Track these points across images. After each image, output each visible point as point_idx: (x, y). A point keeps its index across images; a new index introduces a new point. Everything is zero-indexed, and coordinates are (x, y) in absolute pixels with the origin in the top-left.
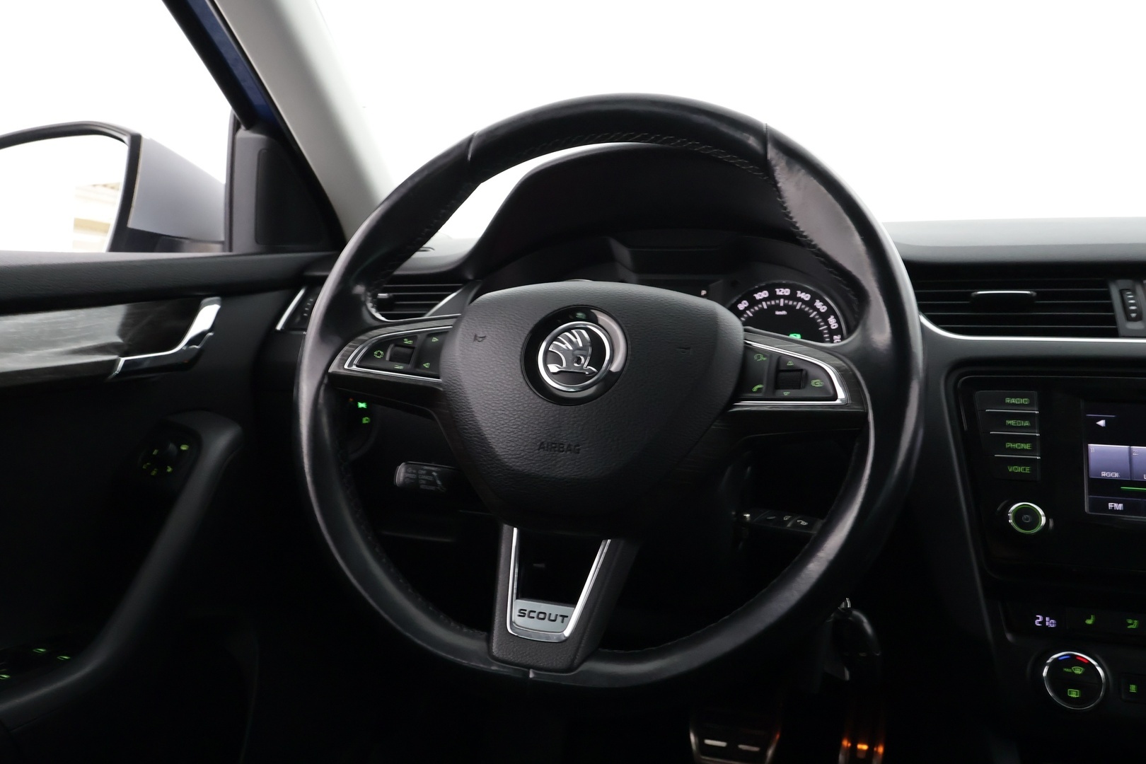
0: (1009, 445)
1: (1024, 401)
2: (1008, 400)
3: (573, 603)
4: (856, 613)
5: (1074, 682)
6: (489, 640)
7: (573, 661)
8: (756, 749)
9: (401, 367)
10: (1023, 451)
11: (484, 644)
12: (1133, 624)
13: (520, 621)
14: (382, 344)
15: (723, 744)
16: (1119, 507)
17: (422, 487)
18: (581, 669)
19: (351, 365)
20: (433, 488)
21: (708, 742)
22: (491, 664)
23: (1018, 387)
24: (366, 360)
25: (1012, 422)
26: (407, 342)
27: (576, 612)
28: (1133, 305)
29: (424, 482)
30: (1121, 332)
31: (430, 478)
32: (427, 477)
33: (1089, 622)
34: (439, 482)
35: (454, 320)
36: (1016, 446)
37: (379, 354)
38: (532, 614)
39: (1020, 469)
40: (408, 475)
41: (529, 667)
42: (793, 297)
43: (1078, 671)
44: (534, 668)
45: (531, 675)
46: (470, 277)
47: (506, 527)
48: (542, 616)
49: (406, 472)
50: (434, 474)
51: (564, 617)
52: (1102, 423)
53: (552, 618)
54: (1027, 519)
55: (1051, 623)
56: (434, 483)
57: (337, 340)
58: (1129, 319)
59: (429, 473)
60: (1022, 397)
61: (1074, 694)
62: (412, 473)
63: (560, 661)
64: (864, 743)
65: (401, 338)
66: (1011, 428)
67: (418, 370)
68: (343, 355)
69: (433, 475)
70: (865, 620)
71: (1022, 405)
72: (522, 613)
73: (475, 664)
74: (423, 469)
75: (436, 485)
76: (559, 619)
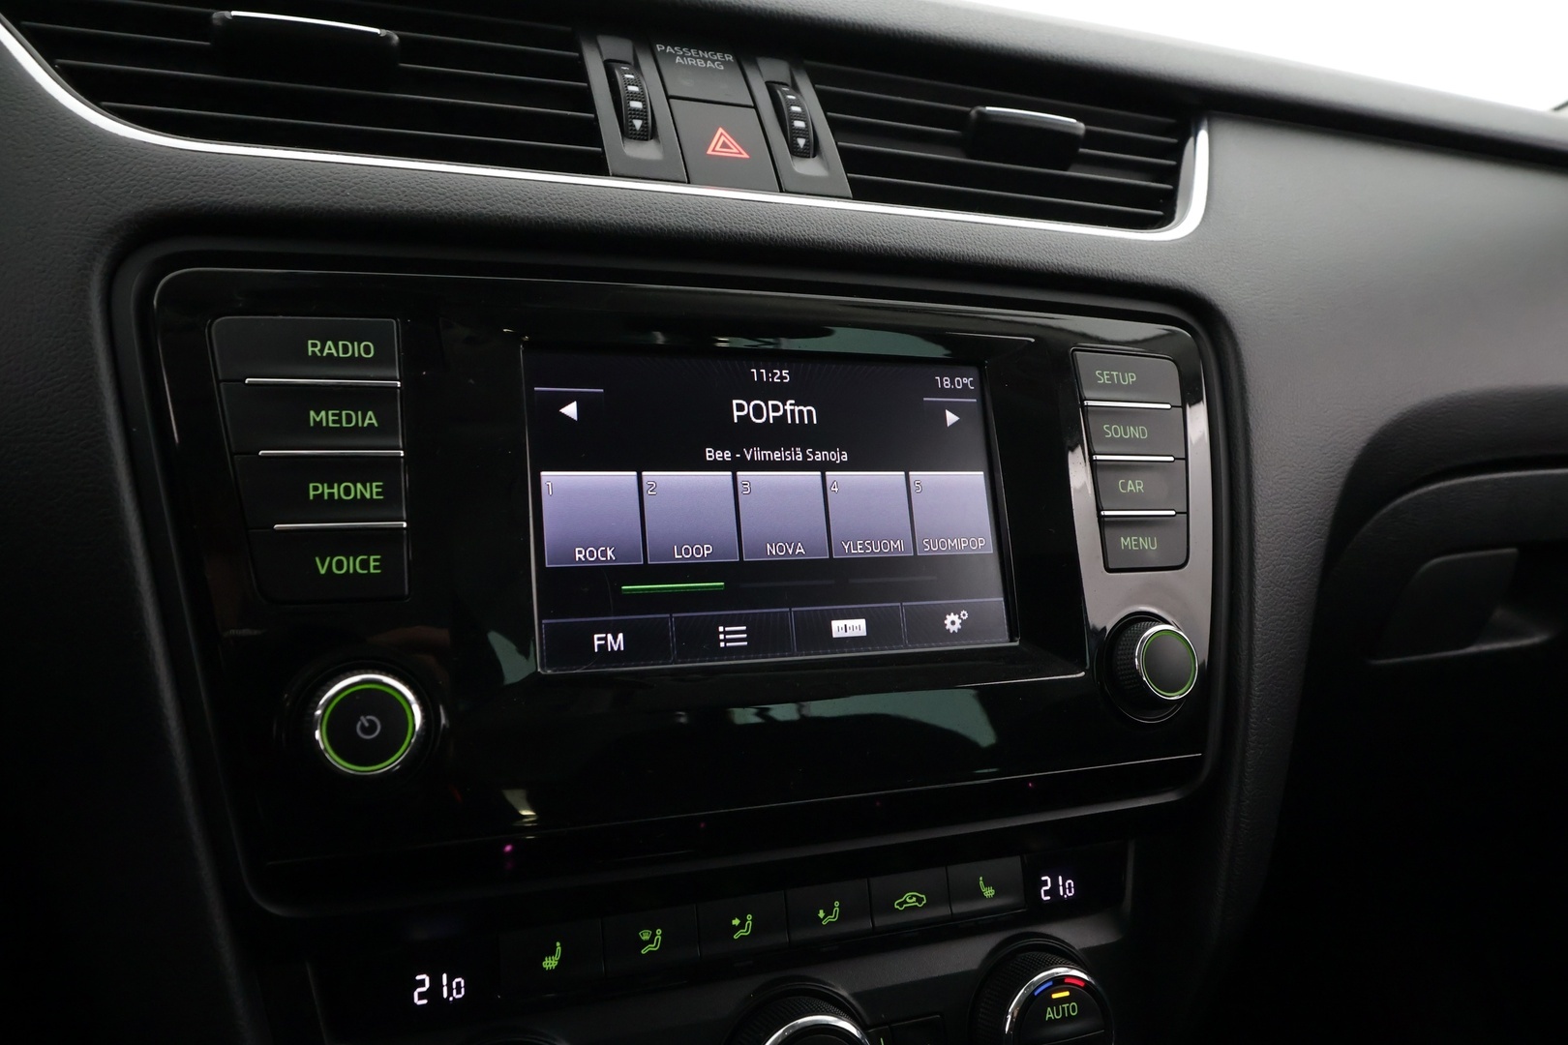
0: (317, 489)
1: (362, 347)
2: (313, 348)
10: (361, 507)
12: (653, 941)
16: (617, 642)
23: (343, 303)
25: (325, 417)
28: (634, 97)
30: (612, 164)
33: (550, 963)
36: (336, 490)
39: (352, 565)
52: (571, 410)
54: (372, 727)
55: (454, 989)
58: (627, 132)
60: (354, 335)
66: (321, 435)
71: (354, 361)
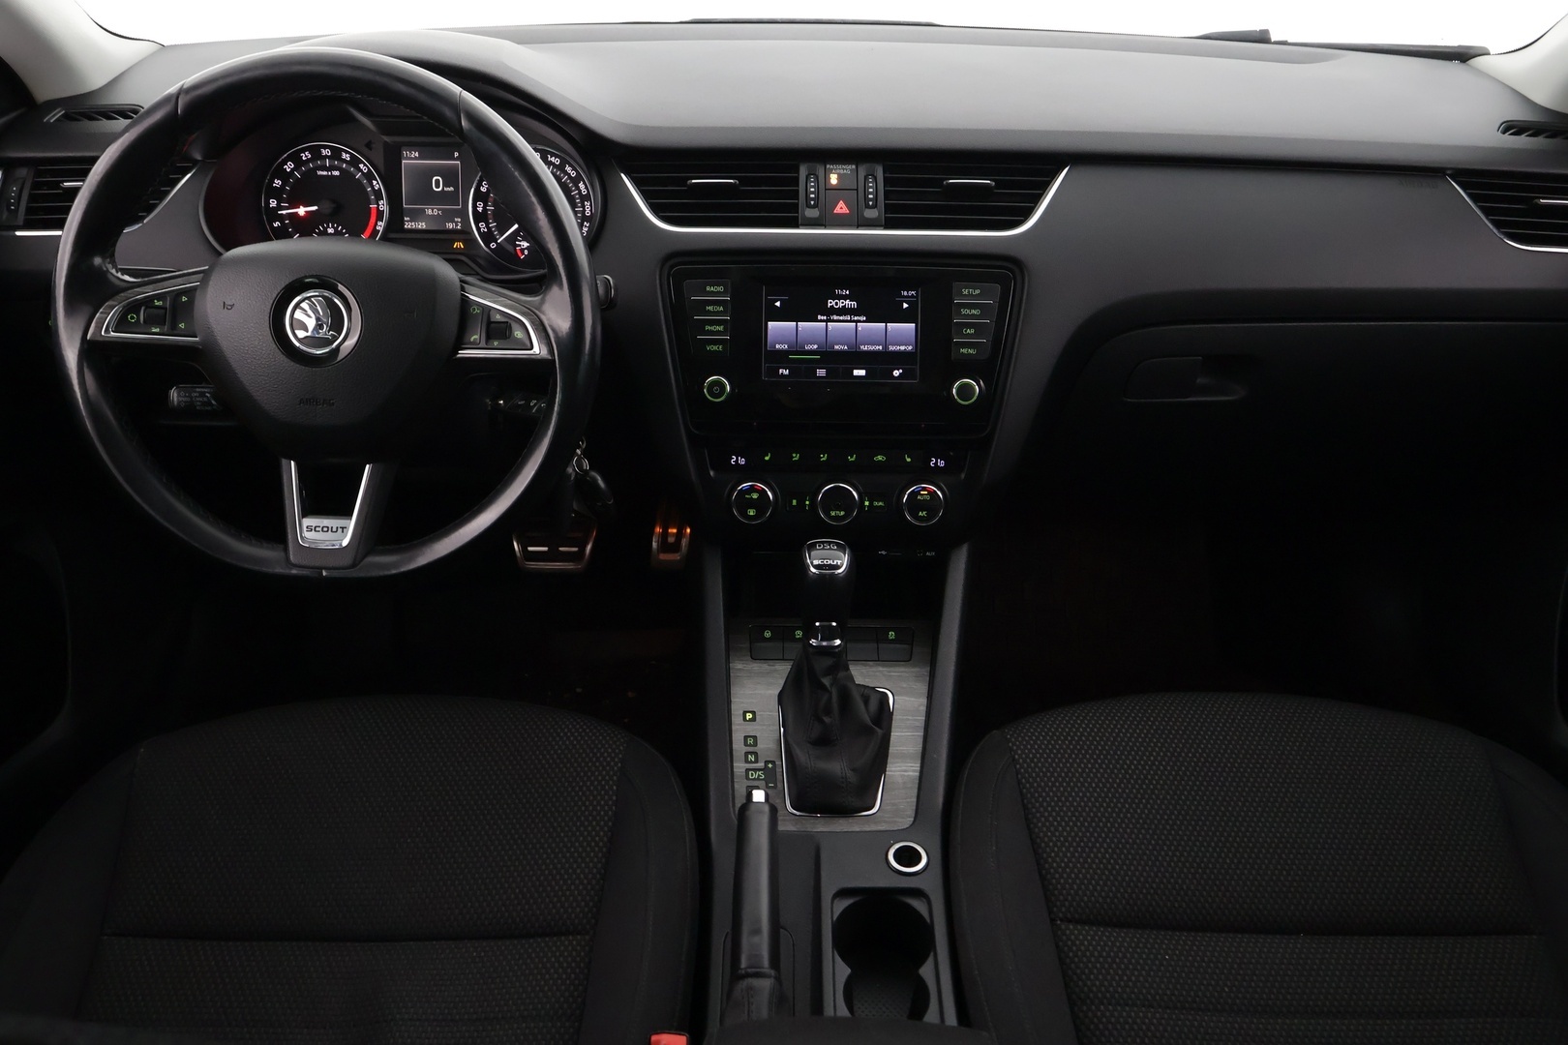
0: (708, 328)
1: (720, 289)
2: (709, 289)
3: (350, 515)
4: (593, 474)
5: (752, 504)
6: (286, 550)
7: (355, 560)
8: (576, 549)
9: (158, 330)
10: (718, 333)
11: (283, 554)
12: (796, 457)
13: (307, 534)
14: (134, 307)
15: (546, 549)
16: (787, 372)
17: (198, 408)
18: (362, 564)
19: (107, 331)
20: (209, 408)
21: (530, 549)
22: (291, 569)
23: (716, 276)
24: (121, 324)
25: (710, 308)
26: (157, 303)
27: (353, 523)
28: (813, 193)
29: (198, 403)
30: (800, 220)
31: (205, 399)
32: (201, 399)
33: (767, 458)
34: (213, 402)
35: (202, 275)
36: (712, 328)
37: (132, 318)
38: (317, 529)
39: (715, 348)
40: (181, 399)
41: (322, 568)
43: (755, 496)
44: (326, 569)
45: (324, 574)
46: (199, 157)
47: (284, 461)
48: (326, 529)
49: (179, 396)
50: (208, 395)
51: (343, 528)
52: (778, 304)
53: (334, 529)
54: (717, 390)
55: (742, 461)
56: (209, 403)
57: (87, 310)
58: (808, 206)
59: (202, 394)
60: (719, 285)
61: (752, 512)
62: (185, 396)
63: (347, 561)
64: (673, 528)
65: (151, 299)
66: (709, 313)
67: (175, 332)
68: (97, 323)
69: (206, 396)
70: (599, 478)
71: (718, 292)
72: (309, 529)
73: (279, 570)
74: (195, 392)
75: (211, 404)
76: (340, 530)
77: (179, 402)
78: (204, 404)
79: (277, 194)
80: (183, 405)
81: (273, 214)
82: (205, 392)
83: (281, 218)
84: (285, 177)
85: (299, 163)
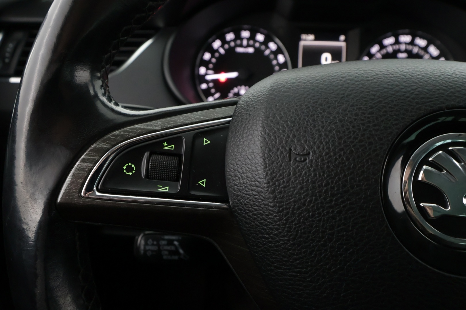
9: (165, 189)
14: (132, 153)
17: (165, 257)
20: (176, 258)
24: (112, 179)
26: (166, 147)
29: (166, 252)
31: (173, 248)
32: (168, 248)
34: (181, 251)
37: (129, 169)
42: (412, 43)
49: (146, 244)
50: (176, 243)
56: (176, 252)
59: (170, 242)
62: (153, 245)
68: (74, 177)
69: (175, 245)
74: (164, 240)
75: (179, 254)
77: (145, 251)
78: (171, 253)
79: (206, 64)
80: (149, 254)
81: (202, 79)
82: (173, 241)
83: (207, 82)
84: (213, 52)
85: (224, 42)
